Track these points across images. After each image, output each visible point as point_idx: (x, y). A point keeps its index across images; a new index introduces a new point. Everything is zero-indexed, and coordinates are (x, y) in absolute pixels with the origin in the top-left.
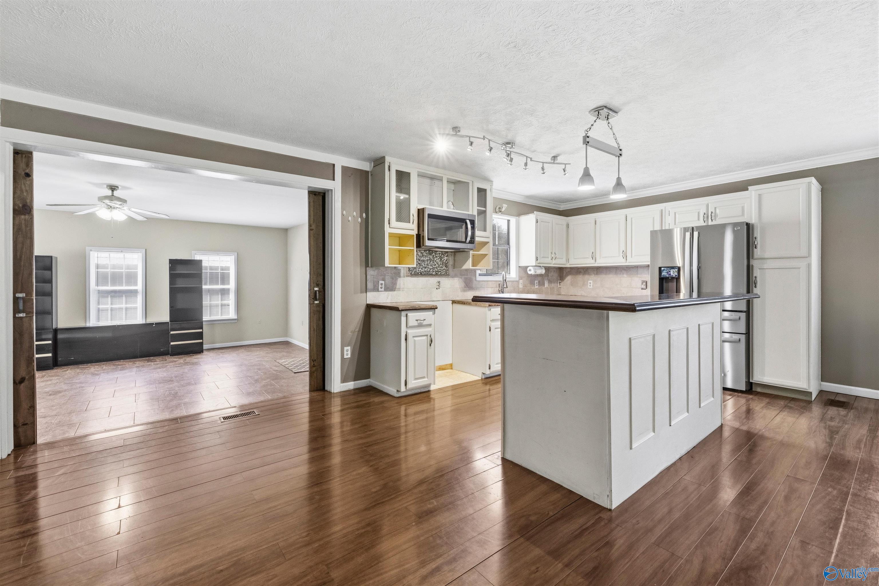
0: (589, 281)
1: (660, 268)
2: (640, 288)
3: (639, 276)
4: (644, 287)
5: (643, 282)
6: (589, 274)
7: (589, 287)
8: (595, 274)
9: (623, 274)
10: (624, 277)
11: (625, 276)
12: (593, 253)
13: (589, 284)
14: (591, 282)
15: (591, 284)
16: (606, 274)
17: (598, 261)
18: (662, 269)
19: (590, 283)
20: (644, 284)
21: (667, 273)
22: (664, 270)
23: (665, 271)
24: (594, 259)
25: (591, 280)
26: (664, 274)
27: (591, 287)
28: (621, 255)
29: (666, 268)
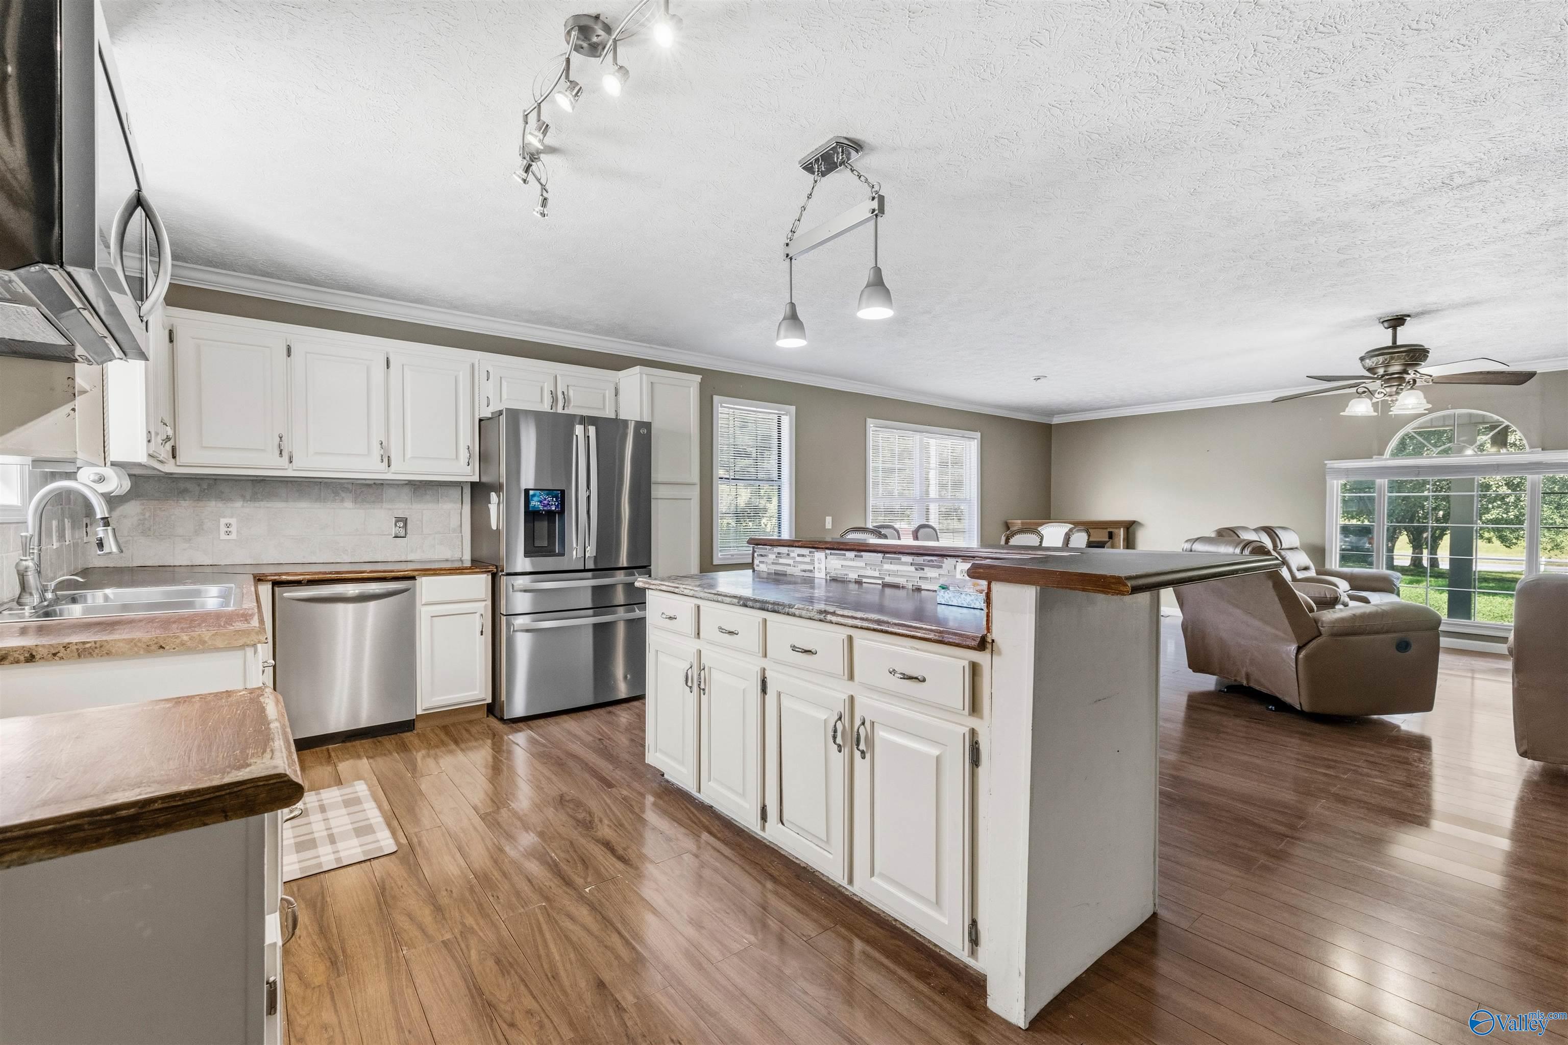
0: (223, 521)
1: (527, 491)
2: (388, 534)
3: (385, 505)
4: (400, 531)
5: (398, 520)
6: (221, 497)
7: (223, 536)
8: (248, 497)
9: (342, 500)
10: (346, 508)
11: (348, 504)
12: (282, 439)
13: (223, 529)
14: (233, 521)
15: (233, 529)
17: (299, 463)
18: (531, 492)
19: (228, 526)
20: (401, 524)
21: (541, 502)
22: (534, 495)
23: (536, 499)
24: (285, 453)
25: (232, 517)
26: (535, 503)
27: (234, 536)
28: (376, 452)
29: (538, 492)
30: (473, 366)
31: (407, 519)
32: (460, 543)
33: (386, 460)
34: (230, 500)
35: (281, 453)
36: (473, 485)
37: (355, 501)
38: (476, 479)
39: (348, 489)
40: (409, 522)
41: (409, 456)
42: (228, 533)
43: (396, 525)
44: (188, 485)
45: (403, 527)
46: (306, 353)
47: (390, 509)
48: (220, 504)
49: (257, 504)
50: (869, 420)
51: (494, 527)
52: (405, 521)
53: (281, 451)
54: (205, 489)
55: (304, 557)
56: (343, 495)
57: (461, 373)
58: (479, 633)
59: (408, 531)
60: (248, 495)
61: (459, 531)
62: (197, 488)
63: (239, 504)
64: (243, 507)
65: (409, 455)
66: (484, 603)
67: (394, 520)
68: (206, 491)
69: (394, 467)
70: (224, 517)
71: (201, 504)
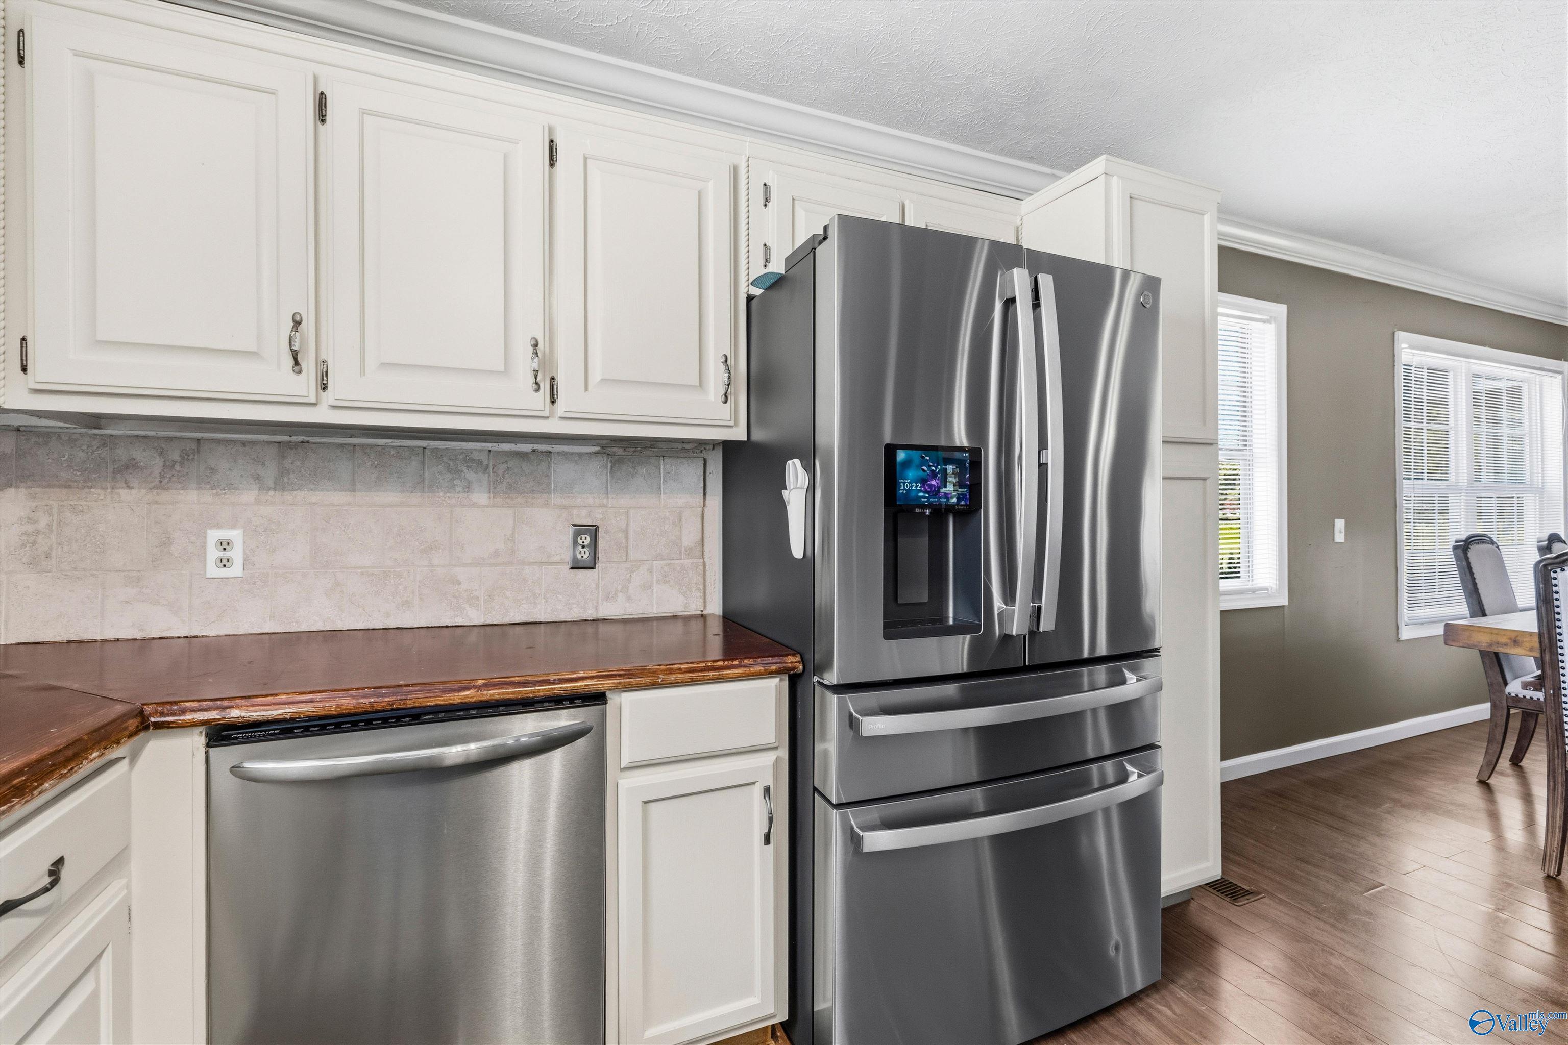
0: (214, 535)
1: (890, 451)
2: (561, 562)
3: (555, 499)
4: (584, 555)
5: (580, 529)
6: (209, 480)
7: (213, 570)
8: (269, 481)
9: (468, 488)
10: (475, 505)
11: (481, 497)
12: (297, 323)
13: (213, 553)
14: (235, 535)
15: (236, 554)
16: (352, 488)
17: (338, 389)
18: (901, 455)
19: (225, 545)
20: (586, 540)
21: (924, 481)
22: (907, 464)
23: (911, 474)
24: (309, 364)
25: (233, 527)
26: (909, 484)
27: (236, 570)
28: (524, 364)
29: (915, 454)
30: (735, 170)
31: (597, 528)
32: (701, 579)
33: (545, 386)
34: (230, 487)
35: (296, 363)
36: (729, 448)
37: (493, 488)
38: (740, 434)
39: (480, 462)
40: (601, 534)
41: (598, 378)
42: (224, 563)
43: (575, 543)
44: (140, 454)
45: (589, 546)
46: (364, 112)
47: (565, 507)
48: (207, 496)
49: (288, 497)
50: (1401, 335)
51: (797, 551)
52: (594, 532)
53: (295, 355)
54: (174, 462)
55: (388, 615)
56: (470, 475)
57: (711, 184)
58: (759, 838)
59: (601, 555)
60: (269, 473)
61: (699, 554)
62: (158, 462)
63: (249, 496)
64: (258, 502)
65: (596, 375)
66: (769, 758)
67: (572, 530)
68: (177, 467)
69: (562, 406)
70: (218, 526)
71: (165, 496)
